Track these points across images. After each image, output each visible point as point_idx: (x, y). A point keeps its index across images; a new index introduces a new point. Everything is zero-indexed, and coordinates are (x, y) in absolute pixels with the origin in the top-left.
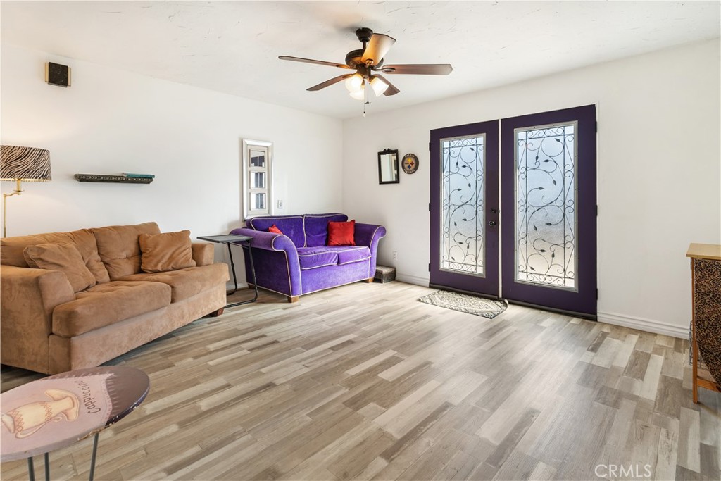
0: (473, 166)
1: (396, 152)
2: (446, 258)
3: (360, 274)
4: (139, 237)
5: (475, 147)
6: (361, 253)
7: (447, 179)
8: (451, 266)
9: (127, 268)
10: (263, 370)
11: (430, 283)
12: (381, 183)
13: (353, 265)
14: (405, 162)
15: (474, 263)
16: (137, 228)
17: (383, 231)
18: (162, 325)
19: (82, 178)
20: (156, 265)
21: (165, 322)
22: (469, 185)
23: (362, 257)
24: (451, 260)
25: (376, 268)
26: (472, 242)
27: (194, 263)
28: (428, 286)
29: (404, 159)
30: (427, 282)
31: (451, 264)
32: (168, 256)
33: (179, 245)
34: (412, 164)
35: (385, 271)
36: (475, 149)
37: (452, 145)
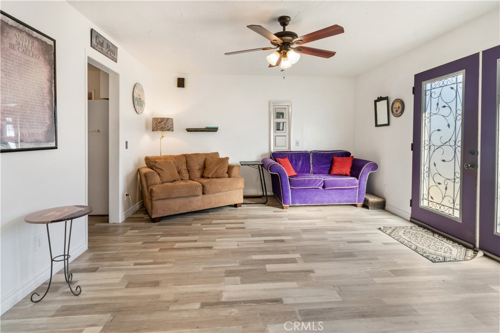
0: (453, 105)
1: (386, 98)
2: (426, 197)
3: (346, 198)
4: (206, 159)
5: (454, 86)
6: (348, 182)
7: (427, 120)
8: (430, 205)
9: (198, 174)
10: (217, 240)
11: (411, 218)
12: (377, 125)
13: (339, 190)
14: (394, 106)
15: (452, 206)
16: (206, 154)
17: (375, 166)
18: (198, 205)
19: (189, 130)
20: (209, 174)
21: (199, 204)
22: (449, 125)
23: (348, 186)
24: (430, 199)
25: (365, 196)
26: (450, 185)
27: (227, 175)
28: (409, 220)
29: (393, 104)
30: (408, 216)
31: (430, 203)
32: (215, 170)
33: (221, 165)
34: (399, 108)
35: (372, 199)
36: (455, 88)
37: (433, 87)
